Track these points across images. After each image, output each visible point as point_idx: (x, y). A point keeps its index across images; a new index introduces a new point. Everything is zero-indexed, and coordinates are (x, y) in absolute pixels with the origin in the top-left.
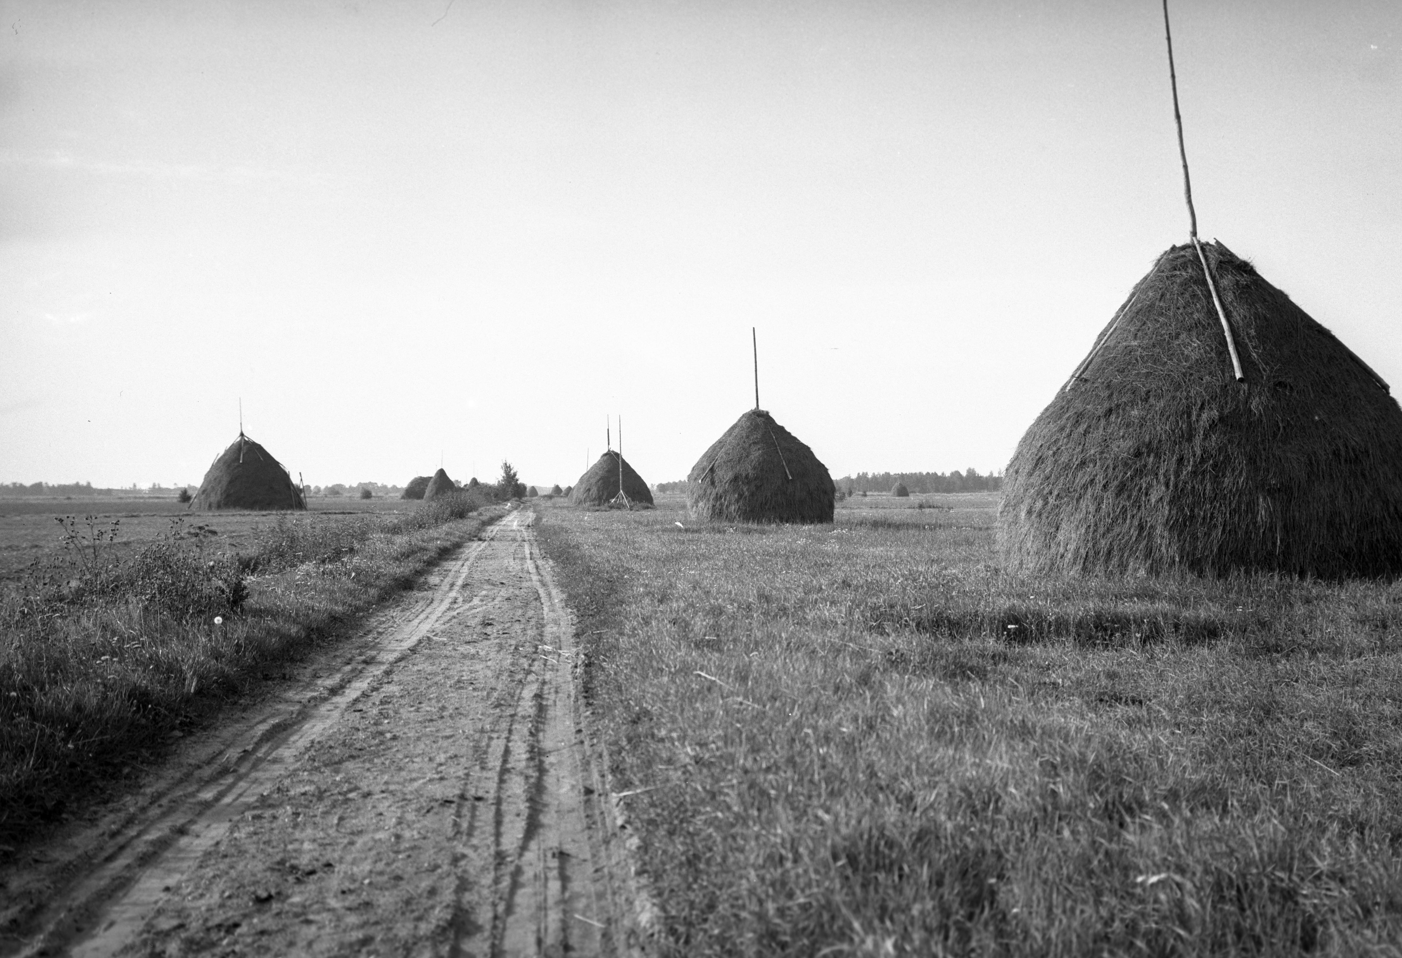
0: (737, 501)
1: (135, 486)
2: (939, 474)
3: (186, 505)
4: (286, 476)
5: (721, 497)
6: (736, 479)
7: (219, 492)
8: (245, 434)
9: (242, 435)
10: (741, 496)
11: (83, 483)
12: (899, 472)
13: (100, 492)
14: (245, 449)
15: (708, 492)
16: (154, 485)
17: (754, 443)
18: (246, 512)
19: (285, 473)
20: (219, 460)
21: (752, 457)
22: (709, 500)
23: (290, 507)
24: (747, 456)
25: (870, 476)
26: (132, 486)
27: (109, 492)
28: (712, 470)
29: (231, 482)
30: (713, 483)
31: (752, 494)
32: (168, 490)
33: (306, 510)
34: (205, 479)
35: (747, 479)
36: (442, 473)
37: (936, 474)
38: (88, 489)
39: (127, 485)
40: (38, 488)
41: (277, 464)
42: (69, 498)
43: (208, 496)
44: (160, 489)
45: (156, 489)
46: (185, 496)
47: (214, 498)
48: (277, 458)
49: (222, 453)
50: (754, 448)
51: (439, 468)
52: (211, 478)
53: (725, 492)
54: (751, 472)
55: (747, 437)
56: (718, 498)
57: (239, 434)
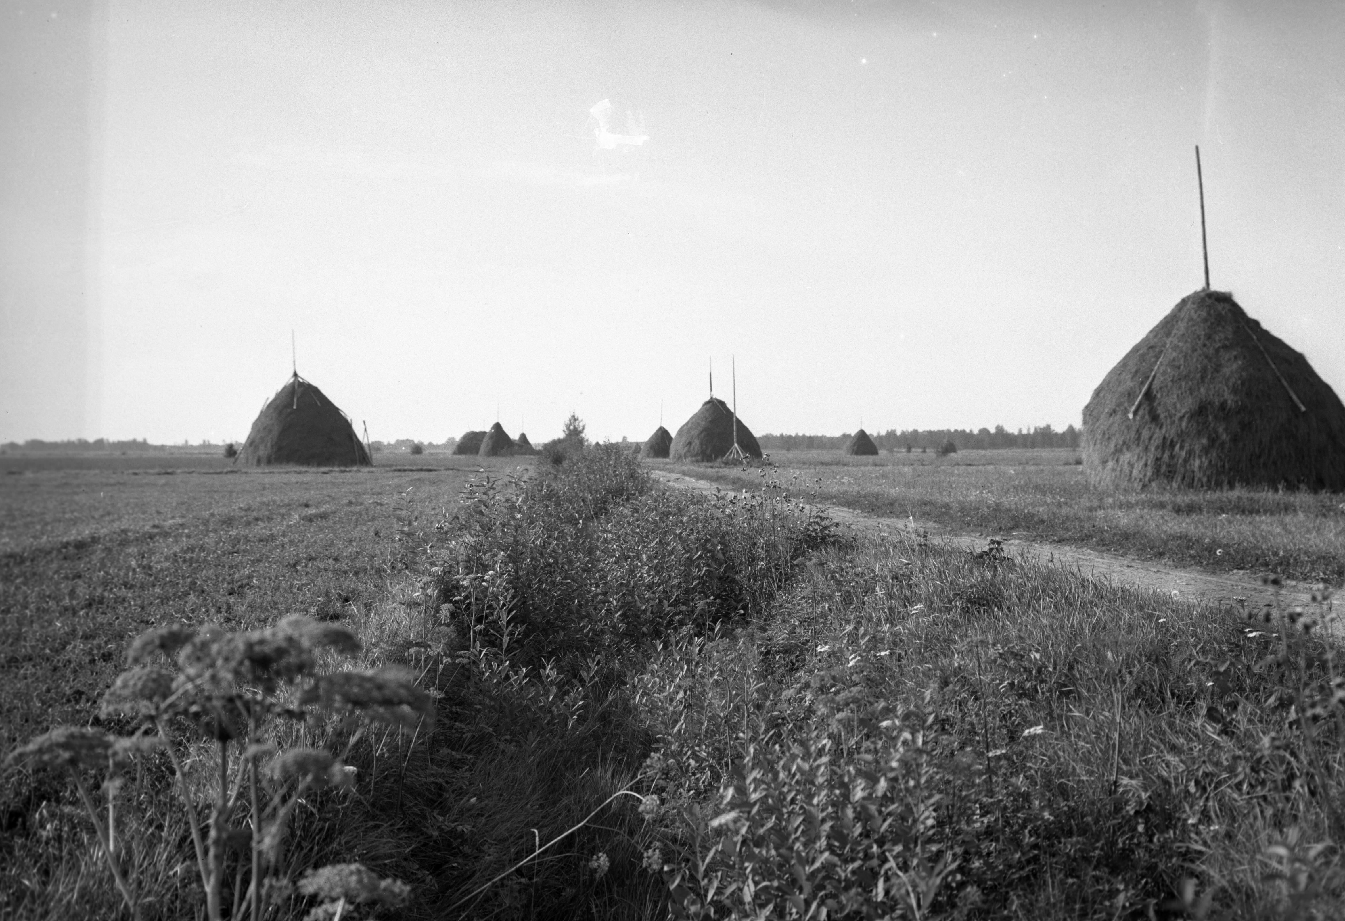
0: (1206, 450)
1: (186, 442)
2: (968, 431)
3: (232, 460)
4: (346, 426)
5: (1172, 445)
6: (1201, 411)
7: (269, 445)
8: (300, 373)
9: (295, 375)
10: (1213, 441)
11: (140, 439)
12: (927, 429)
13: (155, 448)
14: (299, 391)
15: (1145, 434)
16: (204, 441)
17: (1225, 347)
18: (304, 469)
19: (346, 421)
20: (269, 406)
21: (1226, 371)
22: (1146, 449)
23: (353, 462)
24: (1217, 371)
25: (898, 433)
26: (183, 442)
27: (162, 448)
28: (1149, 396)
29: (283, 432)
30: (1155, 418)
31: (1235, 439)
32: (216, 446)
33: (372, 466)
34: (253, 428)
35: (1223, 411)
36: (498, 427)
37: (964, 431)
38: (144, 445)
39: (180, 442)
40: (100, 443)
41: (337, 410)
42: (124, 454)
43: (257, 448)
44: (210, 446)
45: (206, 446)
46: (231, 451)
47: (263, 452)
48: (337, 403)
49: (272, 397)
50: (1226, 356)
51: (495, 422)
52: (260, 427)
53: (1182, 435)
54: (1230, 399)
55: (1209, 337)
56: (1167, 445)
57: (291, 374)
